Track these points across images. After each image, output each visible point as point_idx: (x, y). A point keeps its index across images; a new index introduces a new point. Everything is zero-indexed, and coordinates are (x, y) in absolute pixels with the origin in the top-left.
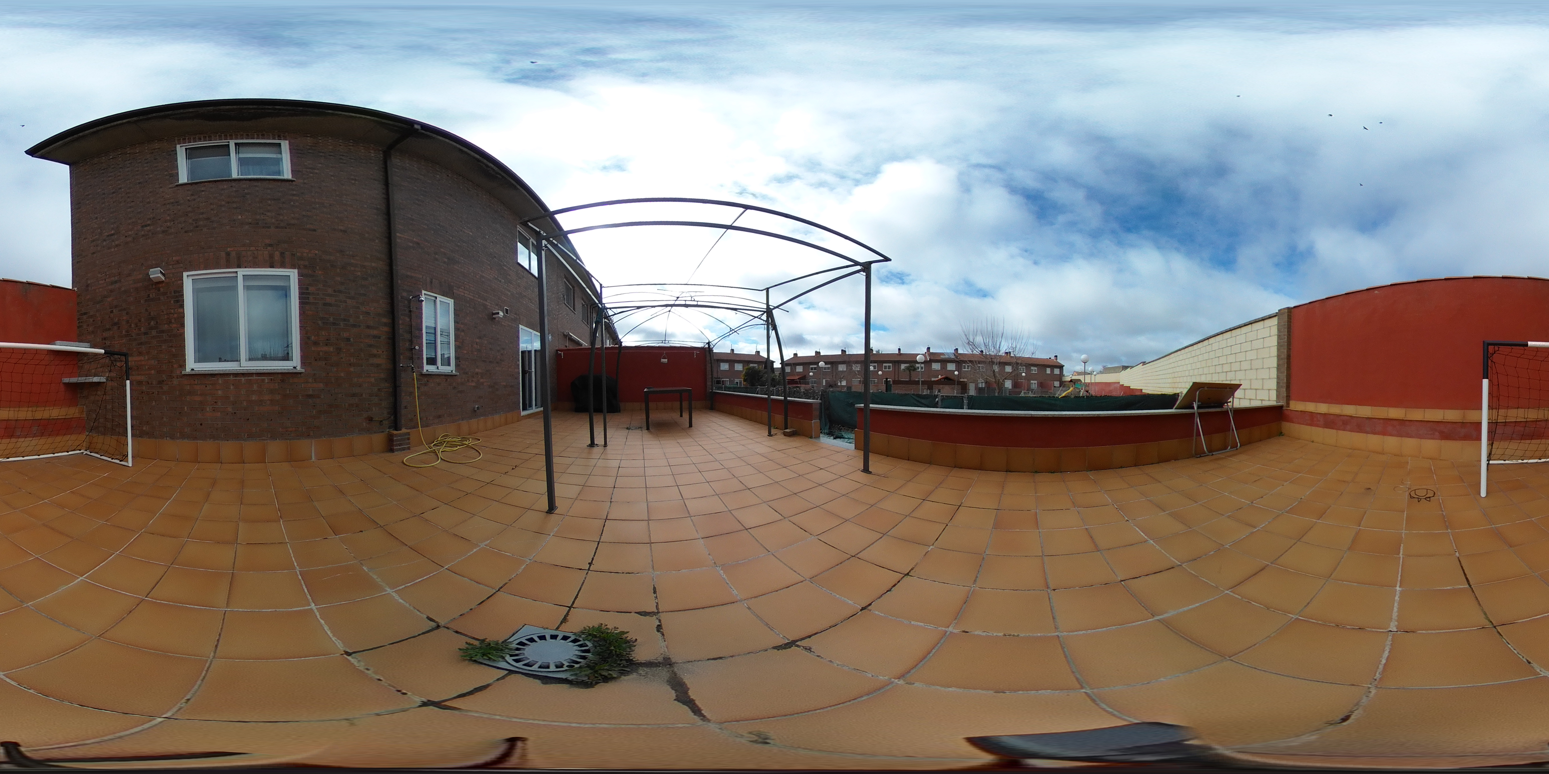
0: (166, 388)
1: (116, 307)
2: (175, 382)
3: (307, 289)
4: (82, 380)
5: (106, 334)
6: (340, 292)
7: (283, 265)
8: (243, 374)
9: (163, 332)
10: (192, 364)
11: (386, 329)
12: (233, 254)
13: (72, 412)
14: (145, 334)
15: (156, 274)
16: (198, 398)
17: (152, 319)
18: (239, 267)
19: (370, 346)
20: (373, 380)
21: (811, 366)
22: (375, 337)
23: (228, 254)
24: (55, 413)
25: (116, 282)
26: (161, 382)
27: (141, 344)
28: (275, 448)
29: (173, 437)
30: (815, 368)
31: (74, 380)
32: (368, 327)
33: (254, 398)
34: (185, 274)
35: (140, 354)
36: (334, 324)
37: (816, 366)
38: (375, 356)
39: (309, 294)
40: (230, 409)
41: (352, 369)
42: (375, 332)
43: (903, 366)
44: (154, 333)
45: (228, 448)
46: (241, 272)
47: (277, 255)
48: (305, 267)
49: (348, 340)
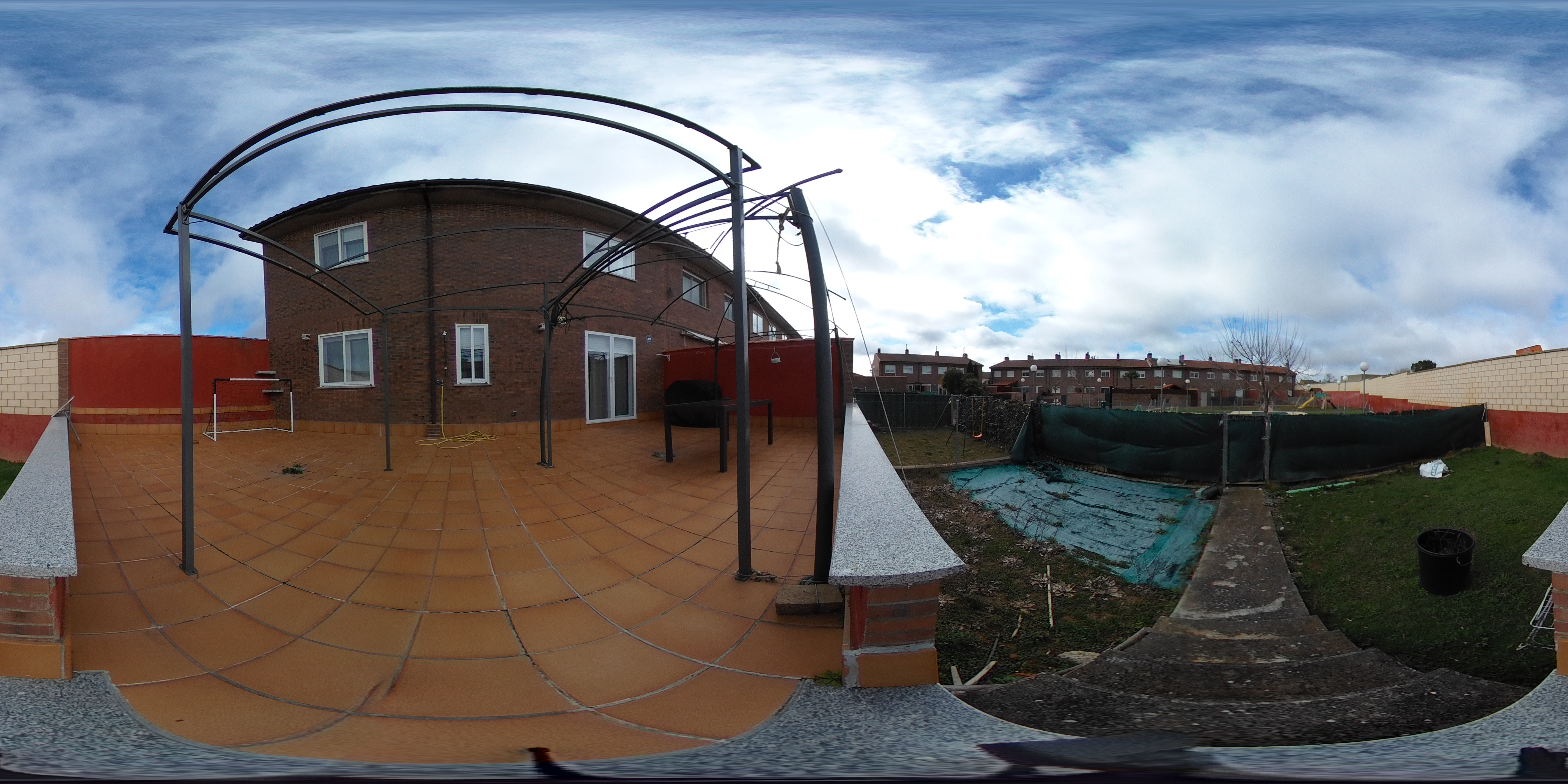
0: (311, 395)
1: (288, 352)
2: (315, 392)
3: (377, 340)
4: (271, 391)
5: (284, 367)
6: (396, 338)
7: (364, 328)
8: (346, 389)
9: (309, 367)
10: (323, 384)
11: (427, 358)
12: (340, 323)
13: (268, 408)
14: (302, 368)
15: (304, 337)
16: (325, 400)
17: (305, 360)
18: (343, 331)
19: (416, 370)
20: (418, 391)
21: (1023, 372)
22: (419, 364)
23: (338, 323)
24: (259, 408)
25: (287, 339)
26: (309, 393)
27: (300, 373)
28: (360, 427)
29: (314, 420)
30: (1028, 374)
31: (267, 391)
32: (415, 358)
33: (350, 400)
34: (319, 336)
35: (300, 378)
36: (393, 359)
37: (1028, 371)
38: (419, 376)
39: (378, 342)
40: (339, 406)
41: (404, 385)
42: (419, 361)
43: (1123, 373)
44: (305, 367)
45: (338, 426)
46: (345, 333)
47: (361, 322)
48: (376, 326)
49: (401, 367)
